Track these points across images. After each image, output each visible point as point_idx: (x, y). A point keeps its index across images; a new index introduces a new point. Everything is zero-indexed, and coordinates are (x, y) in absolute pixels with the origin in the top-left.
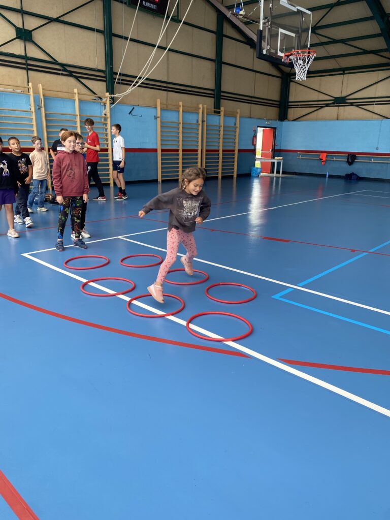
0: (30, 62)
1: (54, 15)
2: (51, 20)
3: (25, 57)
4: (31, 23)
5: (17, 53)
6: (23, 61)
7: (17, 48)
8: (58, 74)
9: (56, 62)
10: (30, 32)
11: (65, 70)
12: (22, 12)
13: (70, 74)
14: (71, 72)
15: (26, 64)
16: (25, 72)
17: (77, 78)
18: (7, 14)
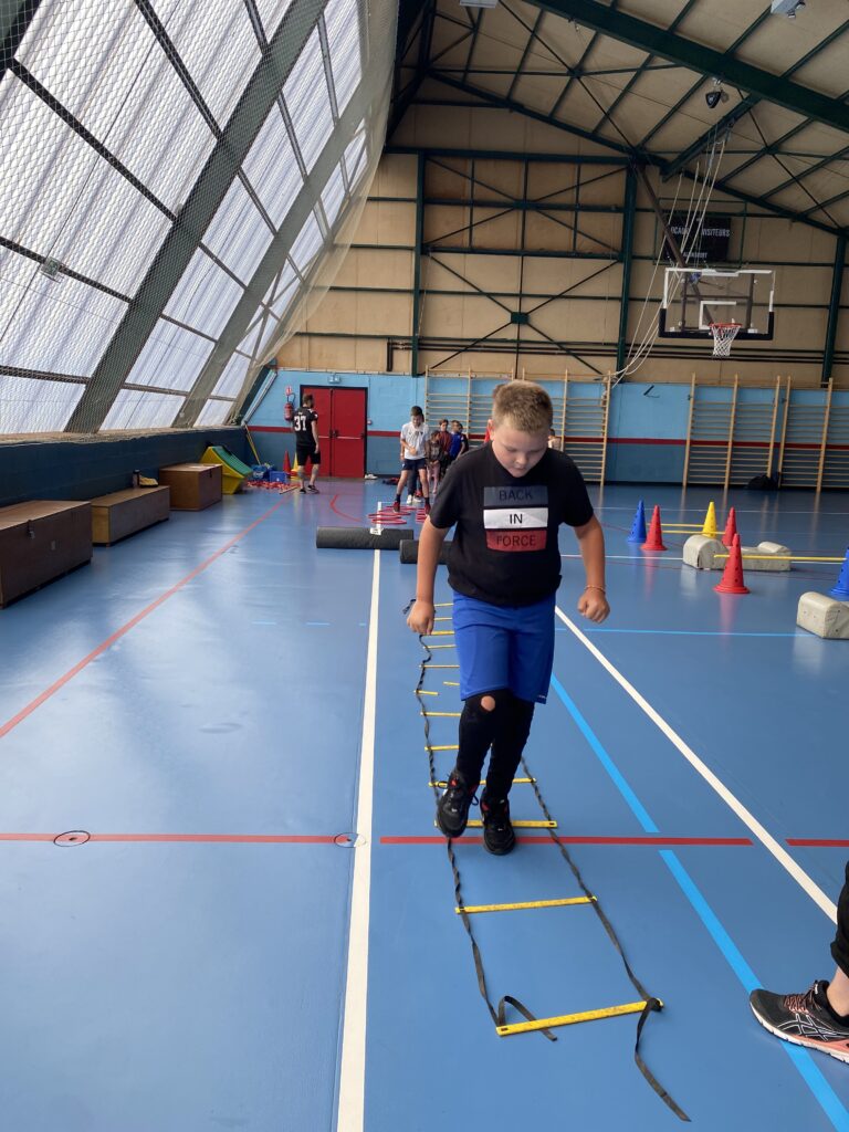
0: (522, 345)
1: (557, 292)
2: (553, 298)
3: (519, 341)
4: (528, 305)
5: (509, 338)
6: (515, 345)
7: (511, 333)
8: (554, 354)
9: (551, 342)
10: (527, 314)
11: (562, 349)
12: (521, 296)
13: (568, 352)
14: (568, 350)
15: (519, 347)
16: (514, 356)
17: (575, 355)
18: (502, 300)
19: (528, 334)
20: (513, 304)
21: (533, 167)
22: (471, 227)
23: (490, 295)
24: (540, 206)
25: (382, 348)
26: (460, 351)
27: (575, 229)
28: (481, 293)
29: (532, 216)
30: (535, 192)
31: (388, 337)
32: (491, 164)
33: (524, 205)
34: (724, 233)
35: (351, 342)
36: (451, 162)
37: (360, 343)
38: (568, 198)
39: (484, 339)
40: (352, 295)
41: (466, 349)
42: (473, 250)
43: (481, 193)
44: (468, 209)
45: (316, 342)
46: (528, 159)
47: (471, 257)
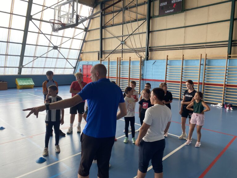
2: (130, 35)
7: (121, 47)
8: (131, 52)
9: (130, 49)
12: (123, 36)
14: (134, 51)
15: (122, 51)
19: (125, 47)
20: (121, 39)
22: (113, 18)
24: (127, 8)
26: (110, 54)
27: (137, 13)
28: (115, 37)
31: (98, 52)
33: (123, 9)
36: (109, 3)
37: (94, 53)
38: (134, 3)
39: (115, 50)
40: (92, 42)
41: (111, 53)
42: (113, 25)
43: (115, 9)
44: (113, 14)
45: (87, 54)
47: (113, 27)
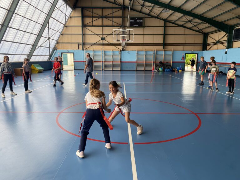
1: (110, 34)
2: (109, 35)
4: (104, 36)
7: (101, 42)
9: (109, 43)
10: (104, 38)
11: (111, 44)
12: (103, 34)
13: (113, 45)
15: (103, 44)
16: (102, 46)
17: (114, 46)
18: (99, 35)
19: (105, 42)
20: (102, 36)
21: (104, 10)
22: (93, 21)
23: (97, 34)
24: (106, 17)
25: (77, 45)
27: (113, 21)
28: (95, 34)
29: (104, 19)
30: (105, 14)
31: (78, 43)
32: (96, 9)
33: (103, 17)
34: (141, 21)
35: (71, 44)
36: (88, 9)
37: (73, 44)
38: (111, 15)
39: (96, 43)
41: (93, 45)
42: (93, 26)
43: (94, 15)
44: (92, 18)
45: (64, 44)
46: (103, 8)
47: (93, 27)
